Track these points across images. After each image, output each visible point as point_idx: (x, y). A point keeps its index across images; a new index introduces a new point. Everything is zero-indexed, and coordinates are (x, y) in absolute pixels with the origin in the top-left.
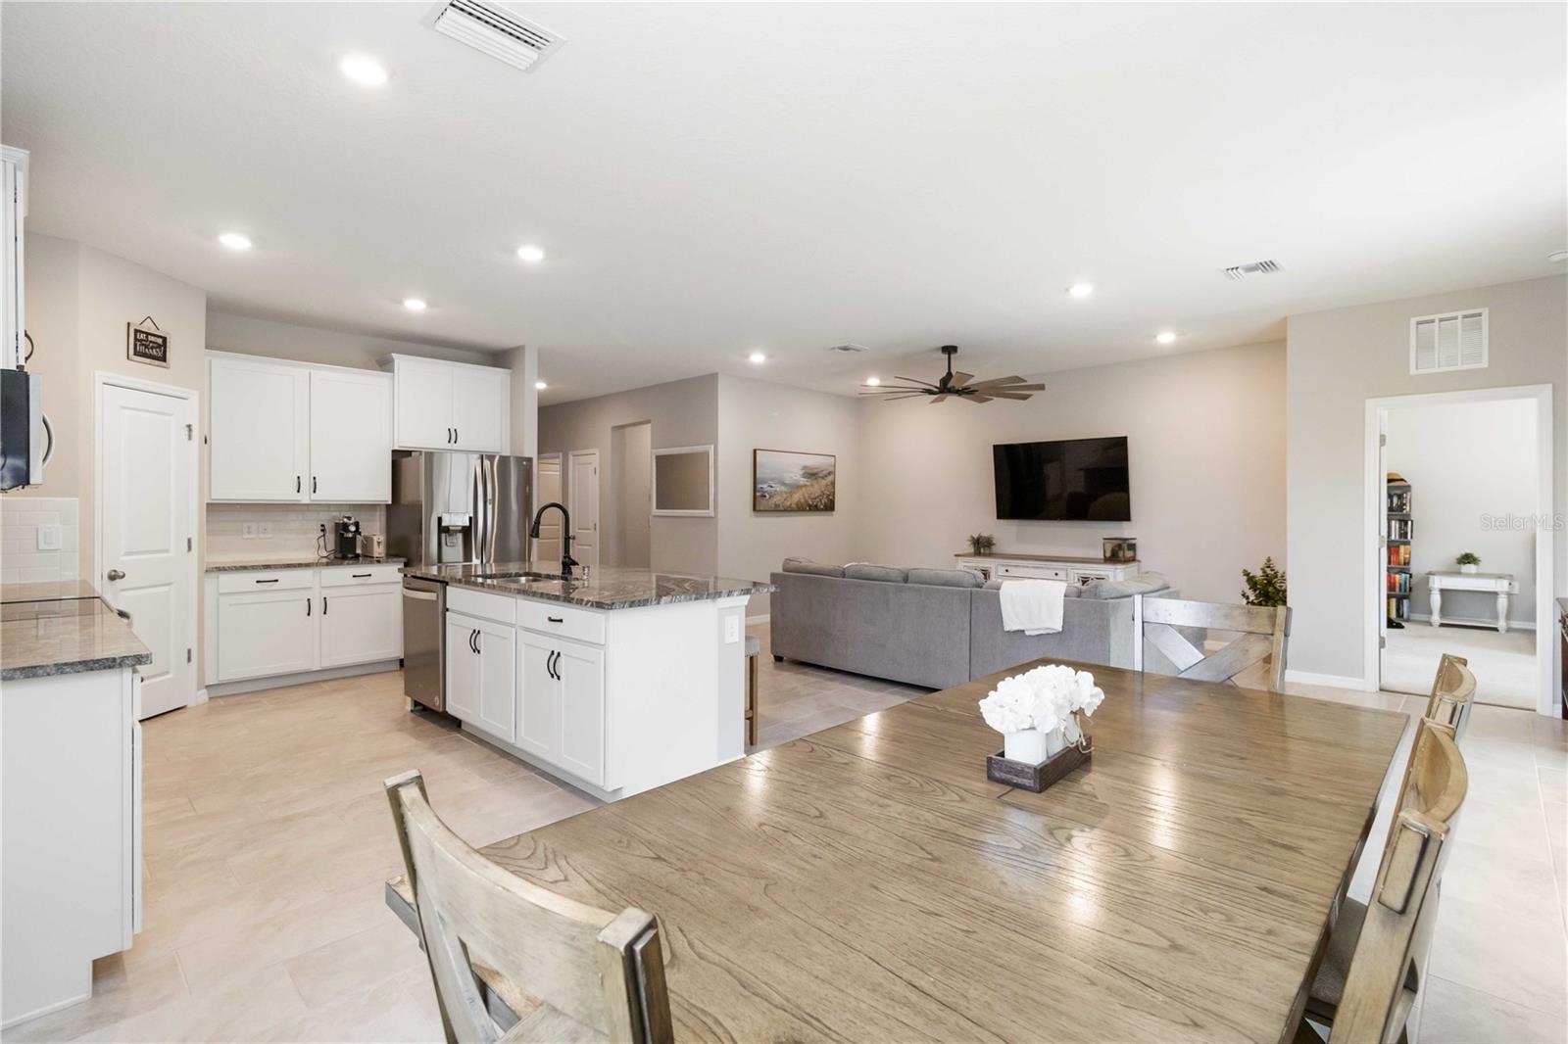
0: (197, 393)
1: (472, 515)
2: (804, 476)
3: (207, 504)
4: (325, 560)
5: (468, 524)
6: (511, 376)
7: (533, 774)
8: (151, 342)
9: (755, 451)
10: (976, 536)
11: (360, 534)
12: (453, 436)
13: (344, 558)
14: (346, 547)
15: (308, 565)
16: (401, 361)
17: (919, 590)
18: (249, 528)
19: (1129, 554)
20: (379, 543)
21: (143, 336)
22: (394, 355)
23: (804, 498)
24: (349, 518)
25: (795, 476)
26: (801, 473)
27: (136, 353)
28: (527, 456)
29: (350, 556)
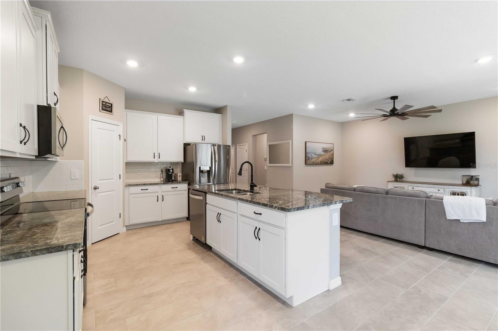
0: (122, 124)
1: (210, 166)
2: (323, 151)
3: (126, 162)
4: (162, 182)
5: (209, 169)
6: (222, 116)
7: (245, 277)
8: (107, 105)
9: (306, 142)
10: (395, 174)
11: (173, 173)
12: (203, 138)
13: (169, 181)
14: (169, 178)
15: (157, 184)
16: (186, 112)
17: (396, 198)
18: (139, 171)
19: (476, 182)
20: (180, 176)
21: (104, 103)
22: (184, 110)
23: (323, 159)
24: (170, 167)
25: (320, 151)
26: (322, 150)
27: (102, 109)
28: (228, 145)
29: (171, 180)
